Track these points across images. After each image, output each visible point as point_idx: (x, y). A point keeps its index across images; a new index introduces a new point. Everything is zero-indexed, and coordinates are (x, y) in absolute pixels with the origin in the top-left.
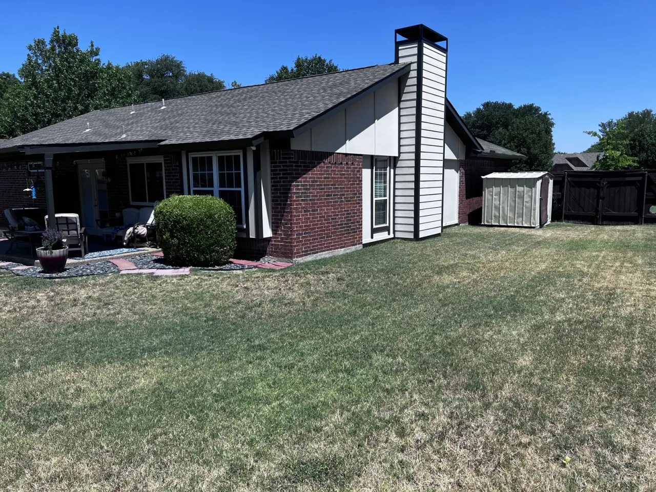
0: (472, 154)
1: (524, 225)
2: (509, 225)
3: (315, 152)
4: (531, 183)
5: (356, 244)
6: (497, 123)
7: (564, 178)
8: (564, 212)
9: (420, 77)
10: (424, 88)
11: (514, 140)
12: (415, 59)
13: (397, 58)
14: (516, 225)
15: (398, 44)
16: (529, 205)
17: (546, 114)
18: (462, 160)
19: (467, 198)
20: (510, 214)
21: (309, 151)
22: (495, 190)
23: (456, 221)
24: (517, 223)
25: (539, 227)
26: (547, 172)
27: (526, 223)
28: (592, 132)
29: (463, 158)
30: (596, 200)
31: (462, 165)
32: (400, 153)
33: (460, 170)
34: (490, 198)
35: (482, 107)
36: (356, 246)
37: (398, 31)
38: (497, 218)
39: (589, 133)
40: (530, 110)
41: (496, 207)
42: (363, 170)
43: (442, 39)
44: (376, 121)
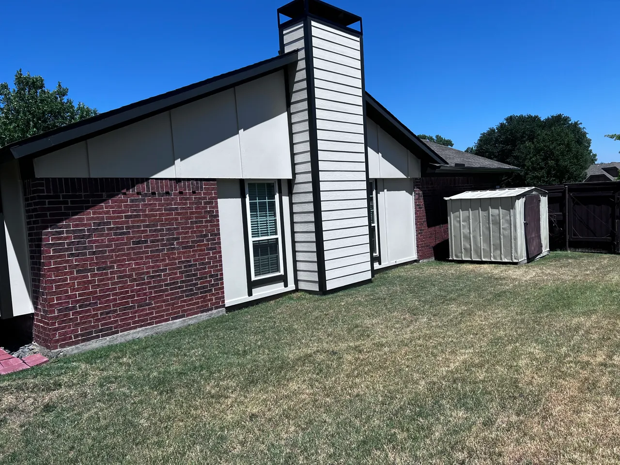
0: (429, 171)
1: (504, 261)
2: (484, 260)
3: (101, 179)
4: (509, 203)
5: (211, 309)
6: (522, 137)
7: (564, 193)
8: (568, 237)
9: (310, 69)
10: (317, 83)
11: (539, 153)
12: (301, 44)
13: (282, 46)
14: (493, 260)
15: (283, 27)
16: (507, 233)
17: (576, 123)
18: (416, 179)
19: (429, 226)
20: (483, 246)
21: (84, 179)
22: (462, 214)
23: (414, 257)
24: (495, 258)
25: (526, 261)
26: (534, 187)
27: (505, 257)
28: (615, 135)
29: (417, 175)
30: (610, 221)
31: (417, 185)
32: (294, 174)
33: (415, 191)
34: (458, 225)
35: (505, 122)
36: (210, 312)
37: (282, 11)
38: (468, 251)
39: (612, 137)
40: (558, 121)
41: (465, 237)
42: (218, 200)
43: (355, 19)
44: (241, 131)
